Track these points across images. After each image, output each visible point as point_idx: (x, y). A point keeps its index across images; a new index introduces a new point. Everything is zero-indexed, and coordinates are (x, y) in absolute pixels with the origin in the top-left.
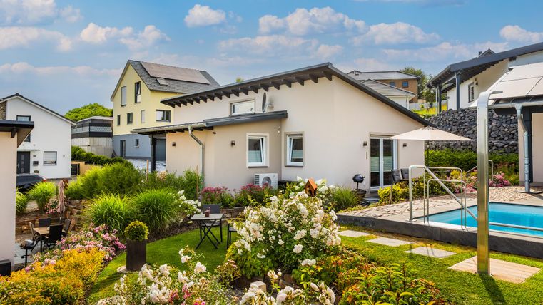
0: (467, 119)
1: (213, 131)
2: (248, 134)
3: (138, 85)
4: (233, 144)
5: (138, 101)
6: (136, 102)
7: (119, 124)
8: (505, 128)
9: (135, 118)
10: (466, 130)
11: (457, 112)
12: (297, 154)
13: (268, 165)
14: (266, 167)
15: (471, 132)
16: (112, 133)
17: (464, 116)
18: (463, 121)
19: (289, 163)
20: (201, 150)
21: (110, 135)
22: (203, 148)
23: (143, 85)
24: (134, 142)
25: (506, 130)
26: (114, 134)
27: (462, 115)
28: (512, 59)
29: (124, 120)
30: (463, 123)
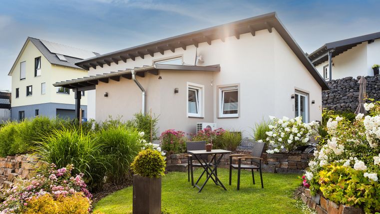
0: (339, 88)
1: (158, 76)
2: (188, 83)
3: (38, 60)
4: (176, 92)
5: (38, 75)
6: (36, 75)
7: (17, 96)
8: (374, 94)
9: (35, 91)
10: (341, 96)
11: (331, 83)
12: (229, 107)
13: (204, 116)
14: (202, 118)
15: (346, 97)
16: (10, 105)
17: (337, 86)
18: (336, 90)
19: (222, 115)
20: (143, 97)
21: (8, 106)
22: (146, 95)
23: (43, 60)
24: (34, 112)
25: (375, 95)
26: (12, 106)
27: (335, 85)
28: (370, 41)
29: (22, 92)
30: (336, 91)
